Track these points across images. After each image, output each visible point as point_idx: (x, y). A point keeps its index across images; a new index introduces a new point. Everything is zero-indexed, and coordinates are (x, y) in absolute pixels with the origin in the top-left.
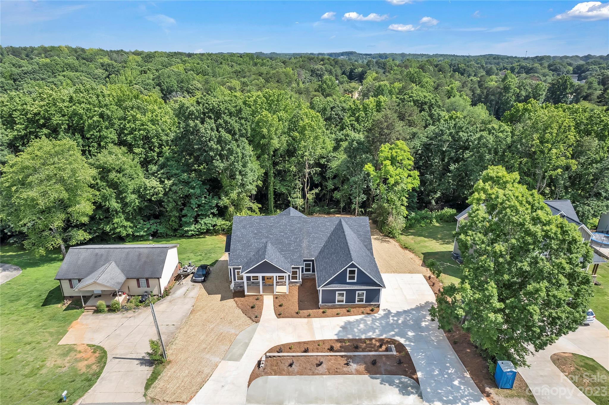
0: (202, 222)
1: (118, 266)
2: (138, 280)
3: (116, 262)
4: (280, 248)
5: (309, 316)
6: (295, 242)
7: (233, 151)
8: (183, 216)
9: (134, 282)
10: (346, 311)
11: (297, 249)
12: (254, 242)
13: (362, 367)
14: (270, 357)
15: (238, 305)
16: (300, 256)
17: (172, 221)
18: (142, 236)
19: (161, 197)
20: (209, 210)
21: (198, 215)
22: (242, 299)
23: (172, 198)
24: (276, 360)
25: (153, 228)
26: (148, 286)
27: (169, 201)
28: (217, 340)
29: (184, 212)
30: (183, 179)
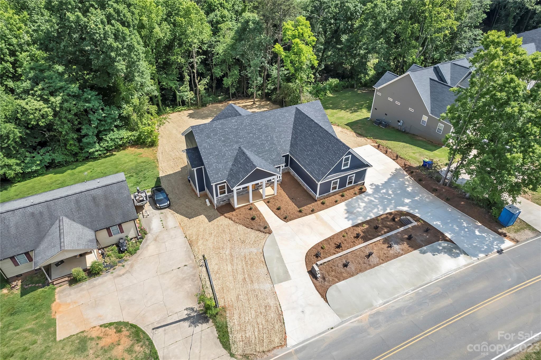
0: (108, 139)
1: (74, 220)
2: (108, 229)
3: (67, 216)
4: (255, 151)
5: (313, 211)
6: (267, 141)
7: (134, 48)
8: (84, 136)
9: (105, 232)
10: (340, 197)
11: (272, 148)
12: (227, 151)
13: (405, 246)
14: (321, 264)
15: (234, 221)
16: (278, 154)
17: (71, 145)
18: (36, 171)
19: (50, 120)
20: (111, 123)
21: (99, 132)
22: (234, 213)
23: (66, 118)
24: (328, 265)
25: (47, 158)
26: (122, 231)
27: (63, 123)
28: (247, 266)
29: (83, 132)
30: (72, 92)
